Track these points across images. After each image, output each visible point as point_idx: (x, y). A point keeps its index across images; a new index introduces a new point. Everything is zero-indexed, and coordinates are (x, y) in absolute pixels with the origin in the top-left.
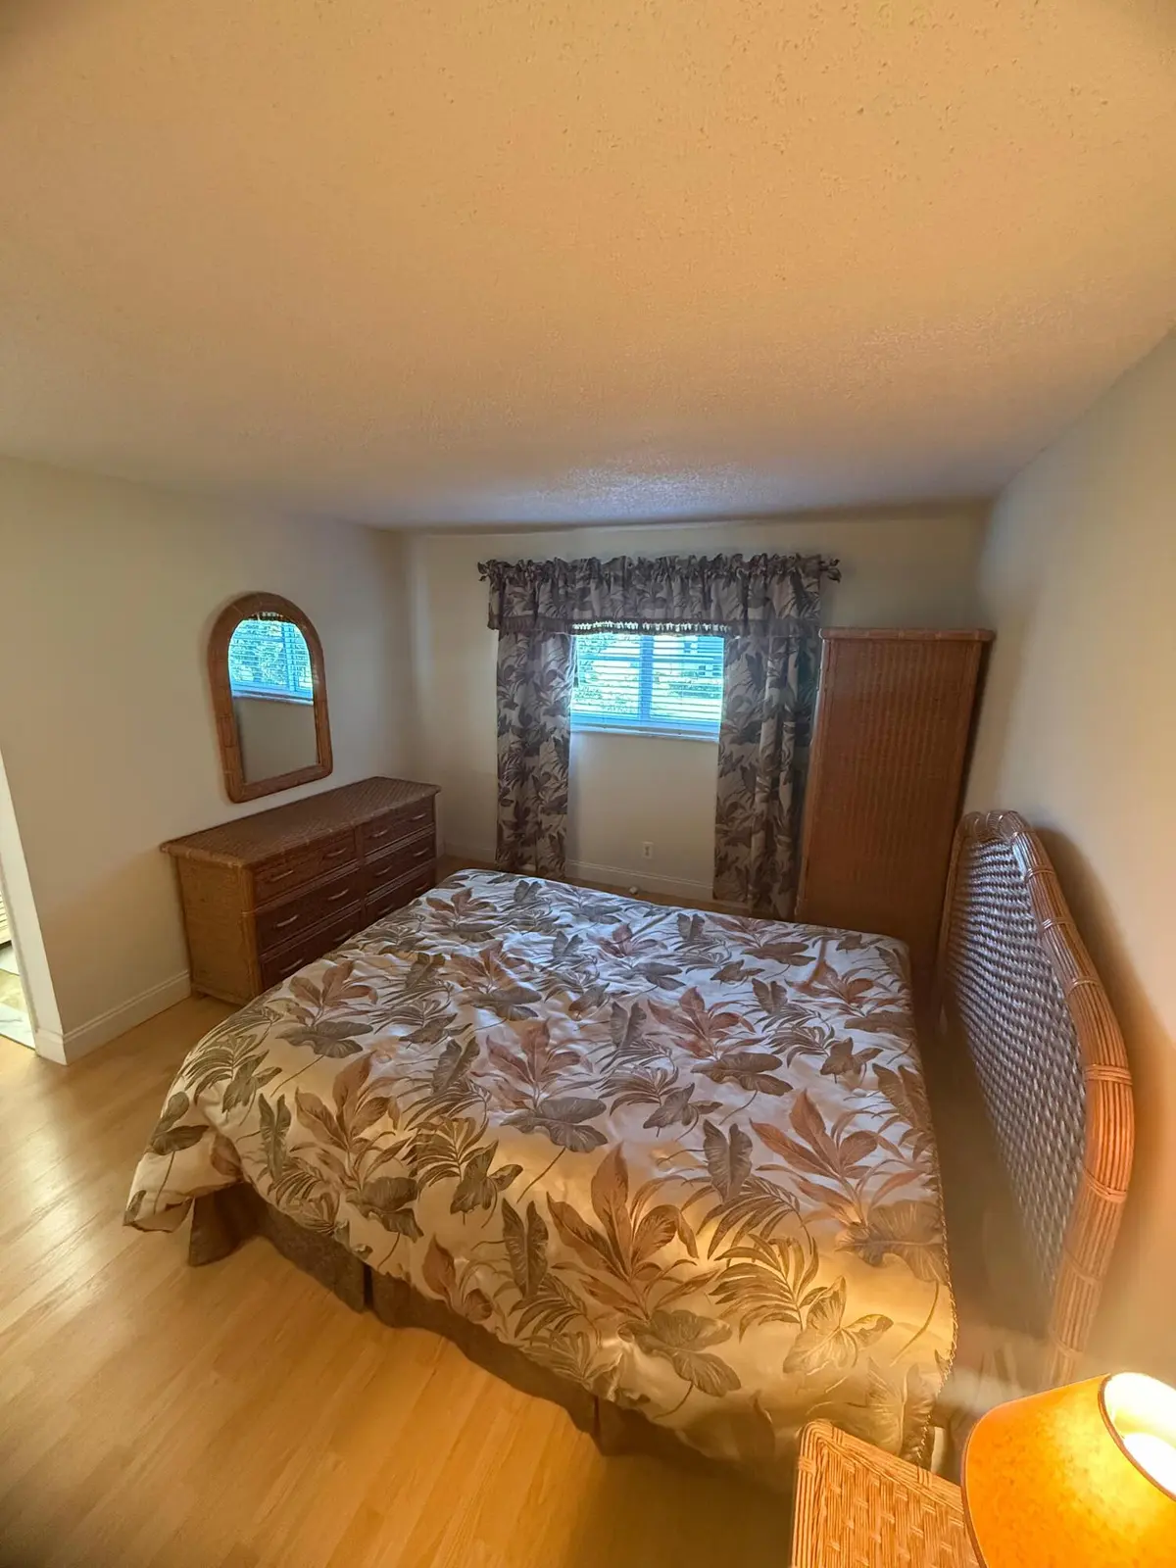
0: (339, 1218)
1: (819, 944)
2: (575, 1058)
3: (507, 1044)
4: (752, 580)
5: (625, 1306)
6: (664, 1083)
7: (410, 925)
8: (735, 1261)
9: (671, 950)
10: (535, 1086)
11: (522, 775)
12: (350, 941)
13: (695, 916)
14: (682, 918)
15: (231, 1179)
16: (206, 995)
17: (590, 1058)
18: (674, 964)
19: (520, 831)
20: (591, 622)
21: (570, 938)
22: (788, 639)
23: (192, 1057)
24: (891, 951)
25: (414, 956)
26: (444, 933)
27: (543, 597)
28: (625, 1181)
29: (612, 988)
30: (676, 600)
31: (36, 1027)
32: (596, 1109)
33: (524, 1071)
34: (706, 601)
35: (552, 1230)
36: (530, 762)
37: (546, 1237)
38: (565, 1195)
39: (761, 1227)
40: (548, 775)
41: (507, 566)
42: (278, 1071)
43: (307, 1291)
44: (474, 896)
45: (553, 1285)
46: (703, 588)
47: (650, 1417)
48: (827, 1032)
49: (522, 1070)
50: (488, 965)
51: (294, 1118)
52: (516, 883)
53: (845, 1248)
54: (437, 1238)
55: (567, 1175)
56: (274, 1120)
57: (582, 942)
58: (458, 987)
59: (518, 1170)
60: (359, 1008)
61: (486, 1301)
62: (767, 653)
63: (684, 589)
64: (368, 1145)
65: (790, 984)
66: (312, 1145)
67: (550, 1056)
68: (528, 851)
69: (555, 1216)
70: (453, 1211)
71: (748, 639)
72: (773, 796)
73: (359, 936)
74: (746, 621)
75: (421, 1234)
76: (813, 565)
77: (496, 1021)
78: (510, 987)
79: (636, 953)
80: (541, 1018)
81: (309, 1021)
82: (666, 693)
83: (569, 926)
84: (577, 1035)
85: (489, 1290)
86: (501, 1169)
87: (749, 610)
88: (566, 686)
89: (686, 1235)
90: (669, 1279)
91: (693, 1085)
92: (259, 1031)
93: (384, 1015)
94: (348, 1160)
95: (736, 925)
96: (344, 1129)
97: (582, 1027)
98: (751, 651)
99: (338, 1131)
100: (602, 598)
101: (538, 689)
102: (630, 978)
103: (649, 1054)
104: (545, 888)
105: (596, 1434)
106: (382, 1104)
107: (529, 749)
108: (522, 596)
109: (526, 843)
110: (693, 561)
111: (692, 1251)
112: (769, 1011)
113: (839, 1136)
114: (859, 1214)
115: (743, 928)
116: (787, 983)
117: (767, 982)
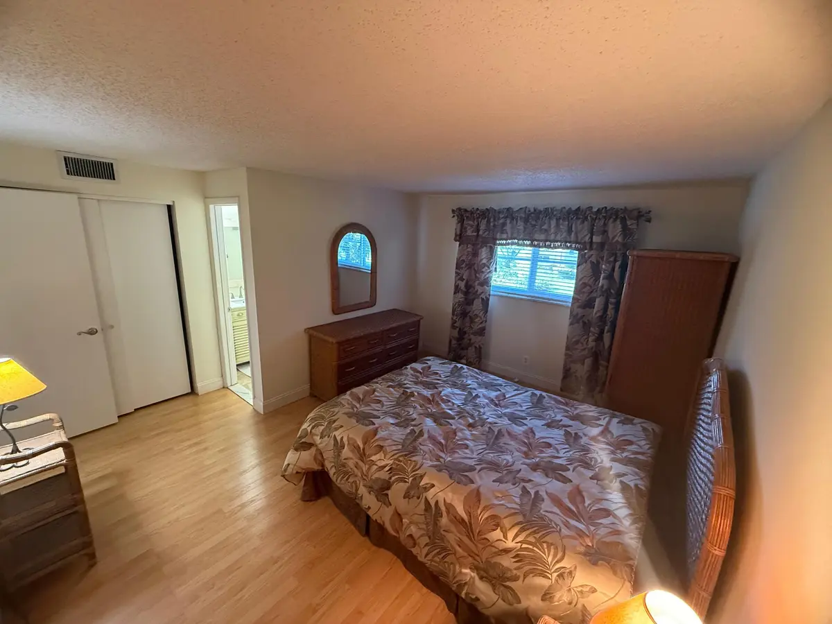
0: (359, 492)
1: (607, 419)
2: (467, 447)
3: (437, 435)
4: (597, 221)
5: (472, 554)
6: (506, 466)
7: (401, 377)
8: (524, 546)
9: (524, 408)
10: (446, 455)
11: (464, 314)
12: (375, 380)
13: (541, 395)
14: (533, 394)
15: (320, 468)
16: (316, 396)
17: (474, 448)
18: (524, 415)
19: (460, 342)
20: (506, 240)
21: (474, 394)
22: (616, 254)
23: (311, 415)
24: (650, 430)
25: (401, 391)
26: (416, 383)
27: (483, 227)
28: (479, 501)
29: (490, 420)
30: (552, 231)
31: (254, 397)
32: (472, 469)
33: (443, 448)
34: (570, 230)
35: (445, 514)
36: (468, 308)
37: (442, 516)
38: (452, 500)
39: (540, 534)
40: (477, 316)
41: (466, 211)
42: (342, 426)
43: (344, 523)
44: (432, 369)
45: (442, 538)
46: (568, 224)
47: (479, 608)
48: (599, 461)
49: (442, 447)
50: (433, 401)
51: (346, 447)
52: (452, 366)
53: (579, 553)
54: (397, 508)
55: (454, 492)
56: (339, 446)
57: (480, 397)
58: (419, 407)
59: (433, 486)
60: (377, 408)
61: (414, 540)
62: (602, 260)
63: (558, 225)
64: (373, 463)
65: (585, 435)
66: (351, 459)
67: (455, 443)
68: (463, 353)
69: (446, 508)
70: (404, 498)
71: (592, 252)
72: (600, 338)
73: (379, 379)
74: (591, 242)
75: (391, 505)
76: (635, 213)
77: (433, 424)
78: (441, 411)
79: (506, 407)
80: (454, 427)
81: (355, 409)
82: (556, 276)
83: (475, 389)
84: (469, 437)
85: (416, 536)
86: (427, 484)
87: (594, 237)
88: (490, 272)
89: (504, 530)
90: (493, 546)
91: (520, 470)
92: (336, 410)
93: (385, 413)
94: (365, 468)
95: (562, 402)
96: (365, 455)
97: (472, 434)
98: (593, 259)
99: (363, 456)
100: (512, 228)
101: (476, 272)
102: (501, 417)
103: (502, 452)
104: (466, 370)
105: (456, 614)
106: (381, 448)
107: (469, 302)
108: (472, 226)
109: (462, 349)
110: (564, 210)
111: (505, 537)
112: (570, 446)
113: (591, 508)
114: (592, 541)
115: (566, 404)
116: (584, 434)
117: (573, 432)
